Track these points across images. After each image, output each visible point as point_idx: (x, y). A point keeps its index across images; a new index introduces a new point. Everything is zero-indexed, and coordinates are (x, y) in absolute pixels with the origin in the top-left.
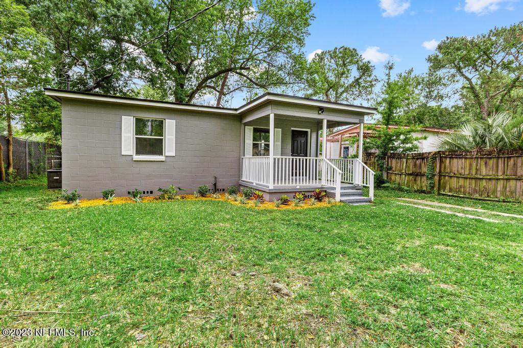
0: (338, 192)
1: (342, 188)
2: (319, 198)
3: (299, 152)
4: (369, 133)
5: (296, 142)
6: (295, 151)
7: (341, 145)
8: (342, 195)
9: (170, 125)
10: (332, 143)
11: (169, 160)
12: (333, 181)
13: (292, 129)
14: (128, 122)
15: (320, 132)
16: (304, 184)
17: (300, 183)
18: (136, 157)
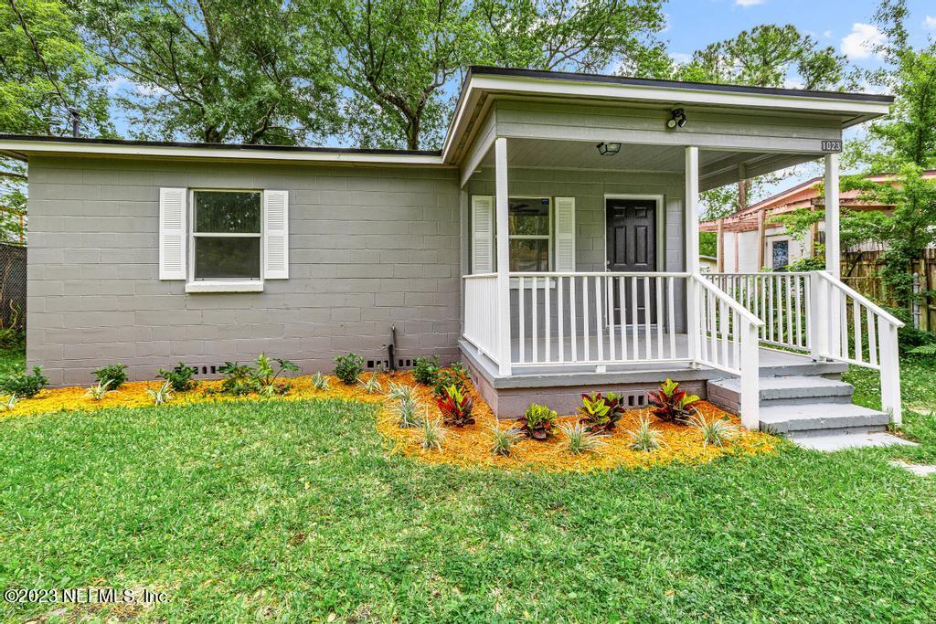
0: (749, 389)
1: (764, 372)
2: (670, 413)
3: (632, 257)
4: (852, 200)
5: (620, 233)
6: (620, 255)
7: (763, 237)
8: (767, 400)
9: (276, 203)
10: (740, 234)
11: (274, 288)
12: (730, 338)
13: (607, 196)
14: (175, 204)
17: (607, 356)
18: (195, 285)
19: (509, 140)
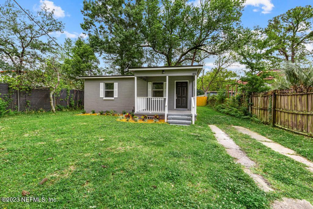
1: (179, 115)
6: (179, 93)
9: (116, 85)
11: (116, 99)
13: (176, 81)
14: (102, 85)
15: (194, 82)
16: (154, 111)
18: (105, 98)
19: (137, 77)
